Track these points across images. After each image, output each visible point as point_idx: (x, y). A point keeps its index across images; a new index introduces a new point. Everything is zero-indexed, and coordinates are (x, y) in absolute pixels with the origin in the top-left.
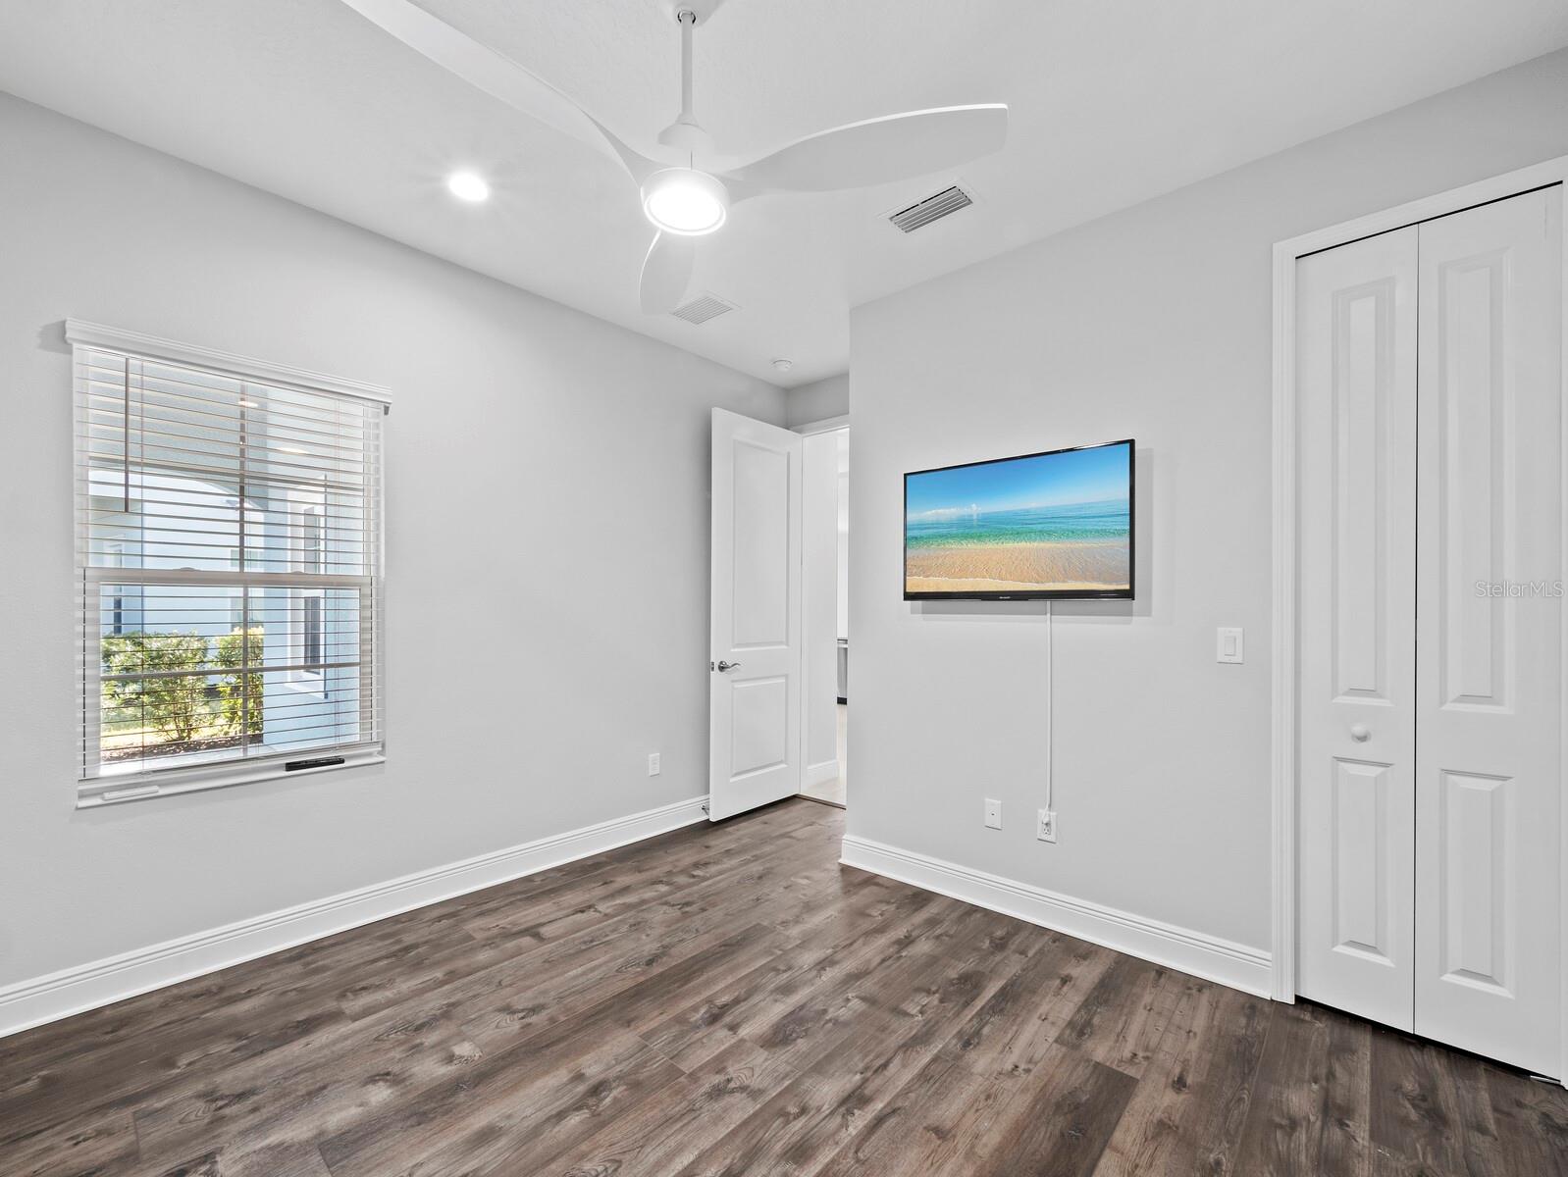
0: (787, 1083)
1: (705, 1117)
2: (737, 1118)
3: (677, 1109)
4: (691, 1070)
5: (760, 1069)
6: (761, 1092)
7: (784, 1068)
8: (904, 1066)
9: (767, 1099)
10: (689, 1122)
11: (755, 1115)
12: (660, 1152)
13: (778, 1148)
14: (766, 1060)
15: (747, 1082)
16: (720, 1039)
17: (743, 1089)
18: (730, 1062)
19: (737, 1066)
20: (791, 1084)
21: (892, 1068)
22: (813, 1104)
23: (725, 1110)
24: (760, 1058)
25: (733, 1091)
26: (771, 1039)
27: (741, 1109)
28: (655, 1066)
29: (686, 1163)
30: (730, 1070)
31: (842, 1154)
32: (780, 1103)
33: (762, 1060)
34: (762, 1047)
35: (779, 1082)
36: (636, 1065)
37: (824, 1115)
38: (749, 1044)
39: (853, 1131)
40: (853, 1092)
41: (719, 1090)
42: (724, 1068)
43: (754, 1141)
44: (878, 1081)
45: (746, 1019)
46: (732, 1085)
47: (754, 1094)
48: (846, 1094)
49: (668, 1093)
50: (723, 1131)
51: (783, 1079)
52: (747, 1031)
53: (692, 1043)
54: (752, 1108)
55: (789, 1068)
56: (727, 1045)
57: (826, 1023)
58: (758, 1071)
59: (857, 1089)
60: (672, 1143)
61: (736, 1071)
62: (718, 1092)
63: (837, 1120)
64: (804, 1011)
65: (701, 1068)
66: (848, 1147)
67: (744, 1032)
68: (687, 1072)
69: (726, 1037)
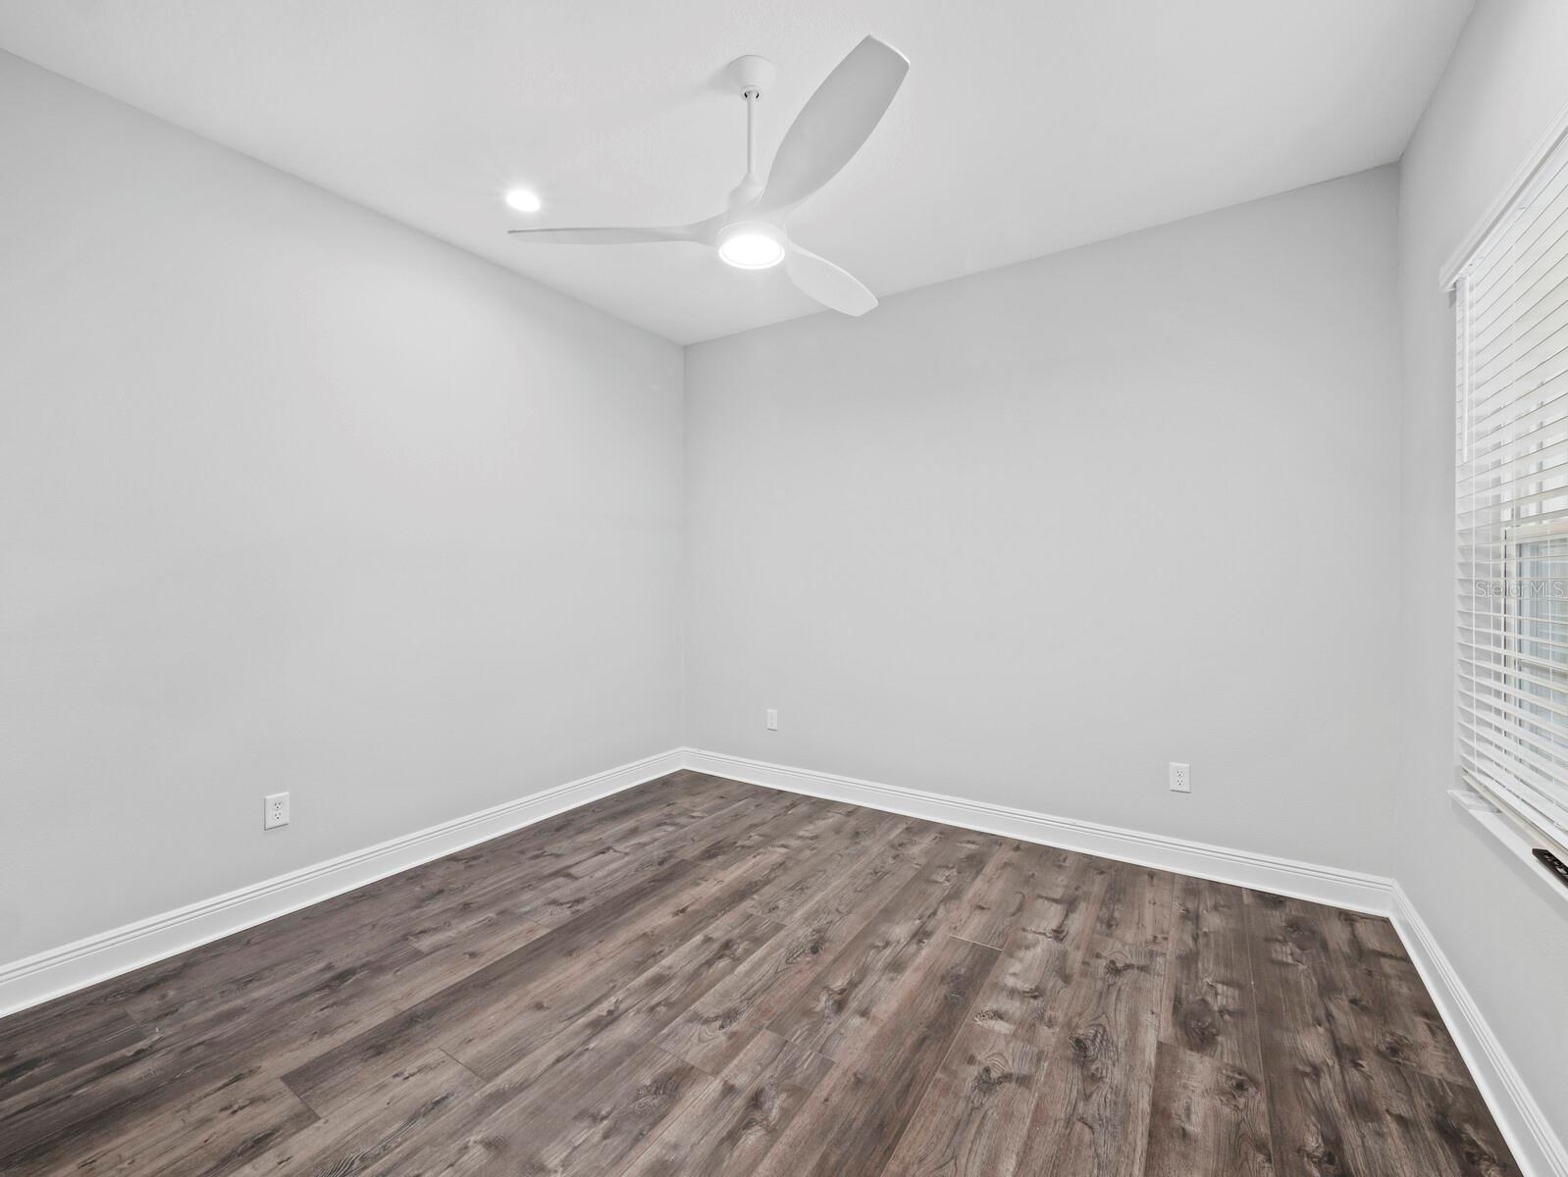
0: (665, 1031)
1: (736, 995)
2: (709, 997)
3: (761, 999)
4: (761, 1032)
5: (694, 1043)
6: (690, 1020)
7: (668, 1046)
8: (536, 1063)
9: (684, 1014)
10: (748, 990)
11: (694, 1001)
12: (762, 971)
13: (674, 983)
14: (687, 1052)
15: (704, 1027)
16: (741, 1074)
17: (707, 1021)
18: (725, 1045)
19: (717, 1042)
20: (663, 1029)
21: (551, 1058)
22: (642, 1016)
23: (720, 1002)
24: (694, 1055)
25: (717, 1018)
26: (683, 1079)
27: (706, 1004)
28: (798, 1032)
29: (741, 967)
30: (723, 1038)
31: (625, 984)
32: (672, 1013)
33: (690, 1053)
34: (693, 1067)
35: (673, 1032)
36: (818, 1031)
37: (635, 1008)
38: (708, 1069)
39: (613, 999)
40: (602, 1029)
41: (729, 1017)
42: (730, 1038)
43: (693, 984)
44: (572, 1044)
45: (715, 1105)
46: (718, 1023)
47: (695, 1017)
48: (609, 1027)
49: (775, 1009)
50: (718, 987)
51: (669, 1035)
52: (712, 1087)
53: (772, 1062)
54: (697, 1006)
55: (663, 1046)
56: (732, 1066)
57: (609, 1114)
58: (695, 1040)
59: (598, 1033)
60: (756, 977)
61: (718, 1037)
62: (730, 1016)
63: (623, 1007)
64: (636, 1132)
65: (752, 1036)
66: (619, 989)
67: (714, 1086)
68: (764, 1030)
69: (736, 1076)
